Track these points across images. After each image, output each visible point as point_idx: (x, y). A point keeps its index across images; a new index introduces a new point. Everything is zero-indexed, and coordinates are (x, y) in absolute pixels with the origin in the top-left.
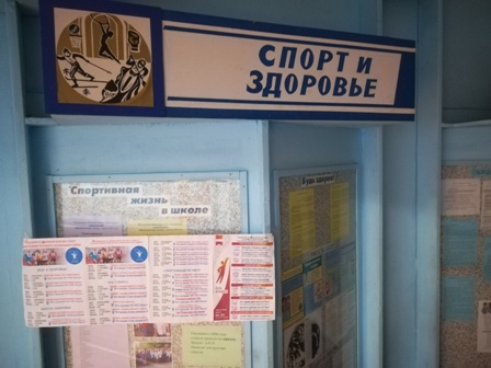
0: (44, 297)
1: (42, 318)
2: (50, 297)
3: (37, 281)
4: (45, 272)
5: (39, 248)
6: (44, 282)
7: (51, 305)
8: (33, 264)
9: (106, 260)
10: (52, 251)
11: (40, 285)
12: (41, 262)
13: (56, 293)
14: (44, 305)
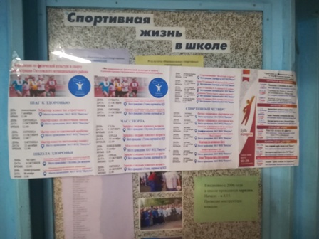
0: (38, 138)
1: (35, 166)
2: (45, 139)
3: (29, 117)
4: (41, 106)
5: (33, 74)
6: (38, 118)
7: (47, 149)
8: (24, 94)
9: (120, 93)
10: (51, 78)
11: (33, 122)
12: (35, 93)
13: (54, 133)
14: (38, 149)
